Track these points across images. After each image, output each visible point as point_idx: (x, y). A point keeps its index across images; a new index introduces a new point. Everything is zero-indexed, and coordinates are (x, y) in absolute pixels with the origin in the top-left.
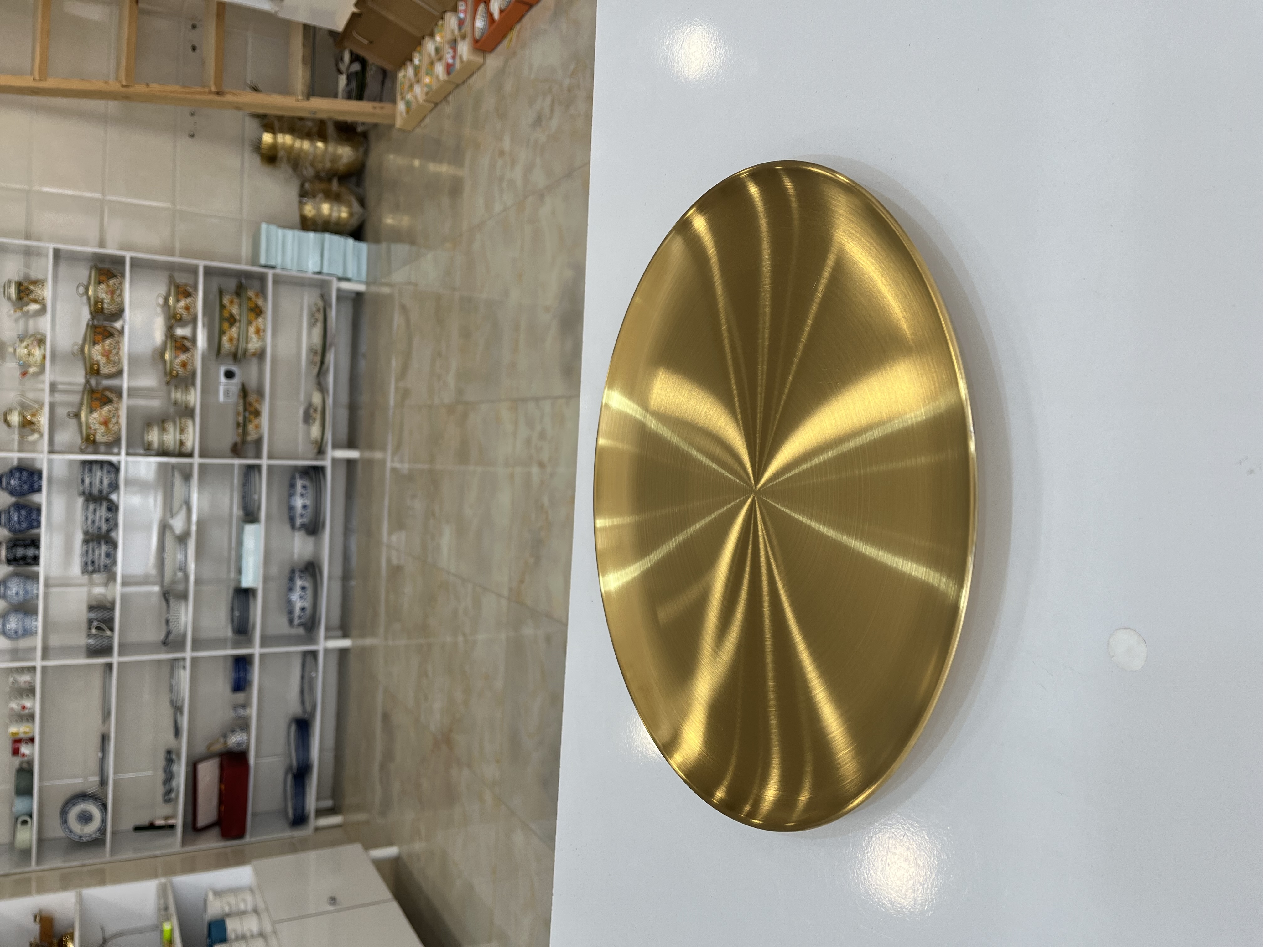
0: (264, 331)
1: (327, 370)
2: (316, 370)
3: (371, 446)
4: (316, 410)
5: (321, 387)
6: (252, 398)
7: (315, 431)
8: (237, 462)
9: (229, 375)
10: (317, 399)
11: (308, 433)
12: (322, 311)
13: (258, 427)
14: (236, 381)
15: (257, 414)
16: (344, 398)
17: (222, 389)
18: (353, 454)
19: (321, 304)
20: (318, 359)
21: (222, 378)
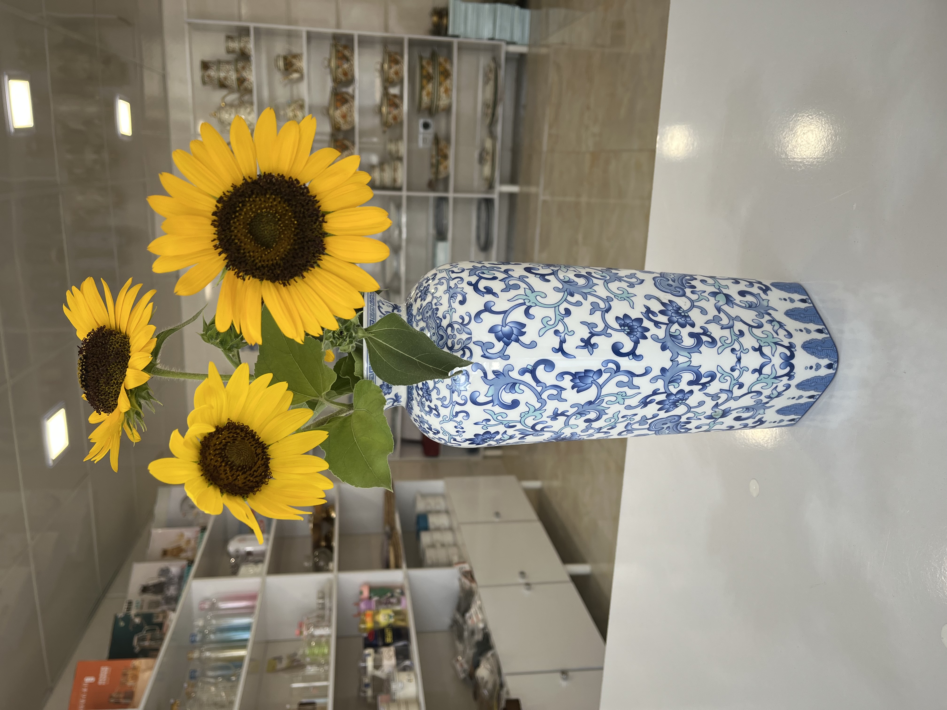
0: (452, 90)
1: (497, 121)
2: (488, 121)
3: (528, 183)
4: (487, 153)
5: (492, 135)
6: (442, 144)
7: (487, 170)
8: (432, 195)
9: (426, 126)
10: (488, 144)
11: (481, 171)
12: (493, 72)
13: (446, 168)
14: (431, 131)
15: (445, 157)
16: (509, 143)
17: (421, 137)
18: (514, 189)
19: (492, 65)
20: (490, 111)
21: (421, 129)
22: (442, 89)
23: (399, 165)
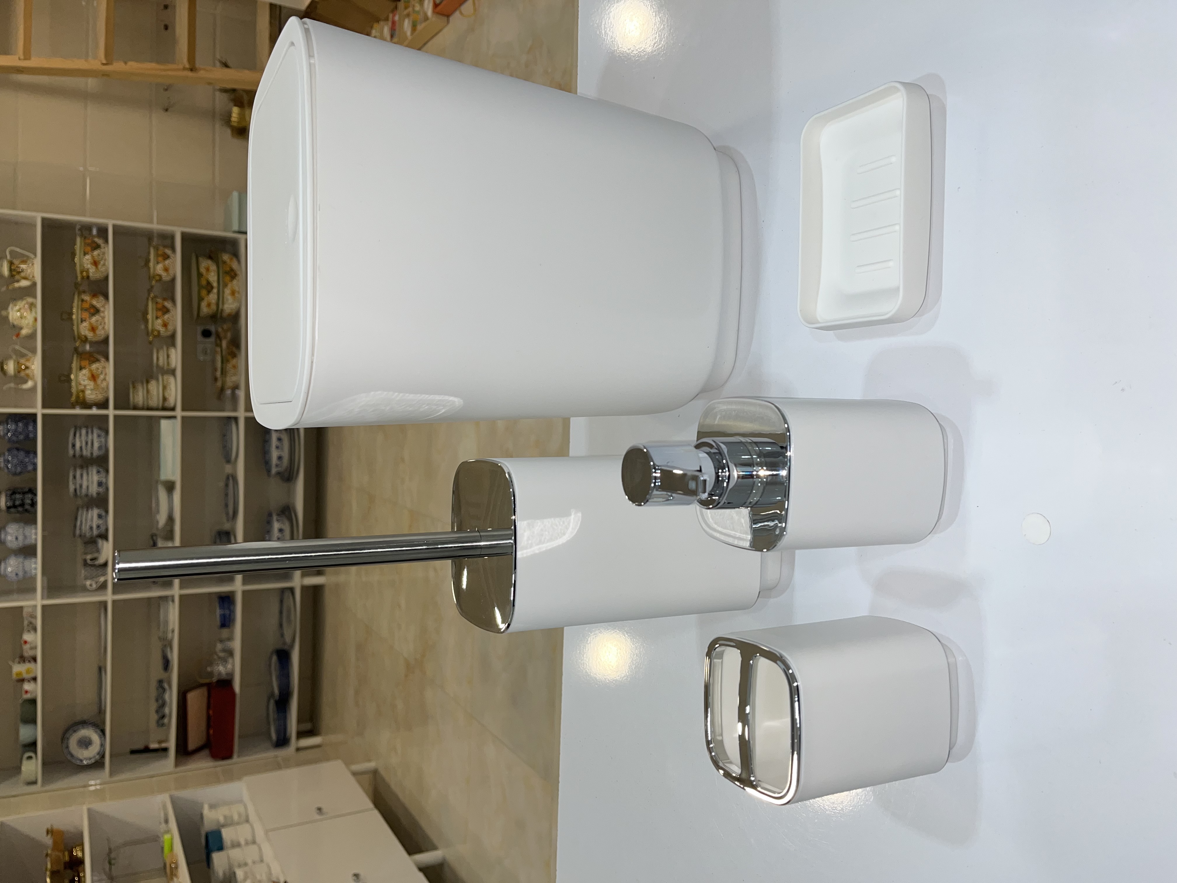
0: (239, 292)
8: (215, 414)
9: (206, 334)
14: (213, 339)
17: (199, 347)
21: (200, 338)
22: (227, 291)
23: (172, 379)
